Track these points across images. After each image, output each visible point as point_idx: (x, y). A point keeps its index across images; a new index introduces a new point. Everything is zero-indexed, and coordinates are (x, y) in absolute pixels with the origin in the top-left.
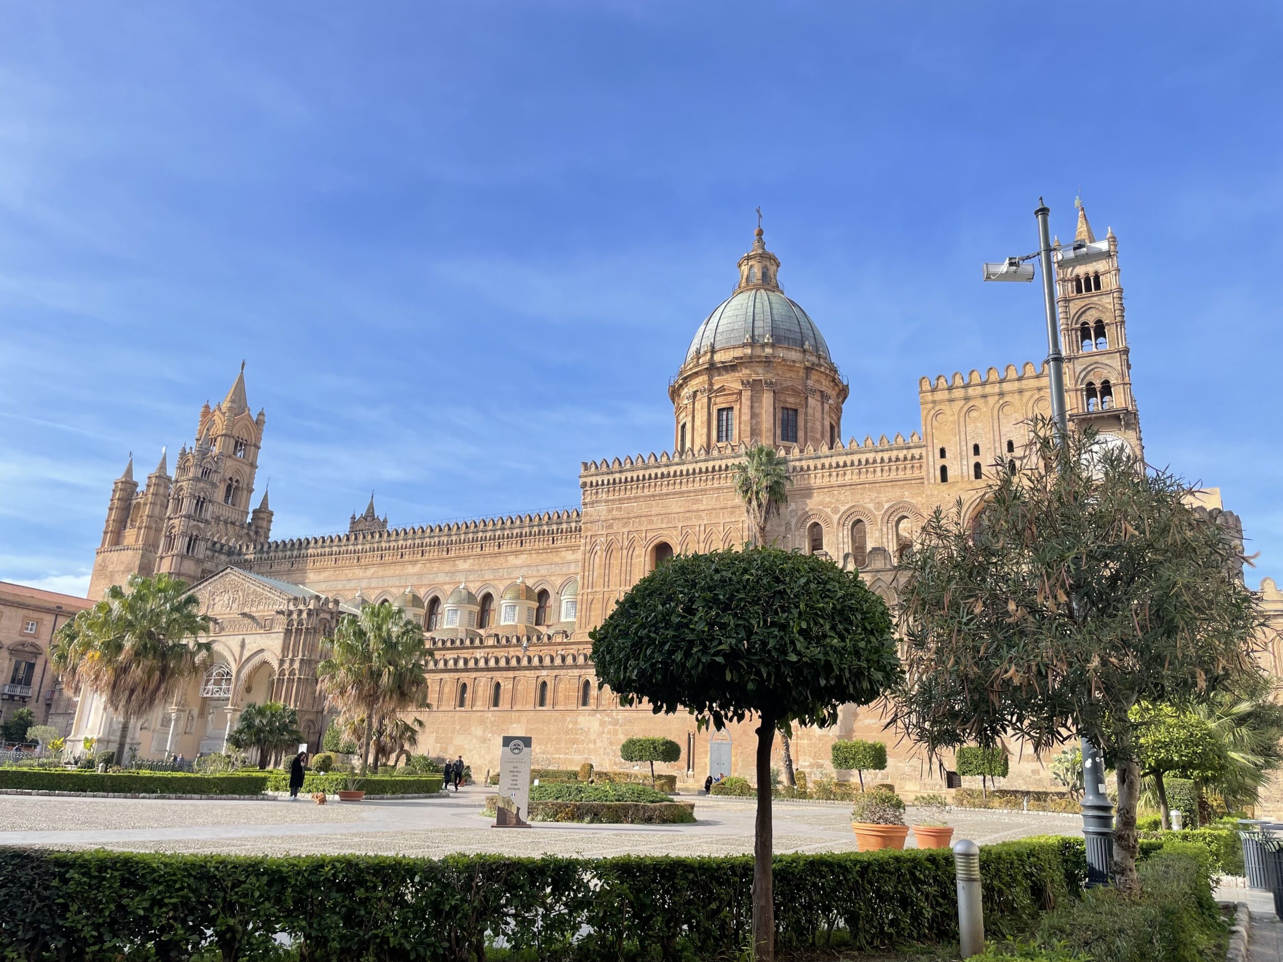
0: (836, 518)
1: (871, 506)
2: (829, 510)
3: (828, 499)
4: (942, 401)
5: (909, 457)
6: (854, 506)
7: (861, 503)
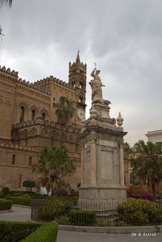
0: (29, 107)
1: (38, 107)
2: (27, 104)
3: (27, 100)
4: (55, 85)
5: (48, 97)
6: (33, 105)
7: (35, 105)
